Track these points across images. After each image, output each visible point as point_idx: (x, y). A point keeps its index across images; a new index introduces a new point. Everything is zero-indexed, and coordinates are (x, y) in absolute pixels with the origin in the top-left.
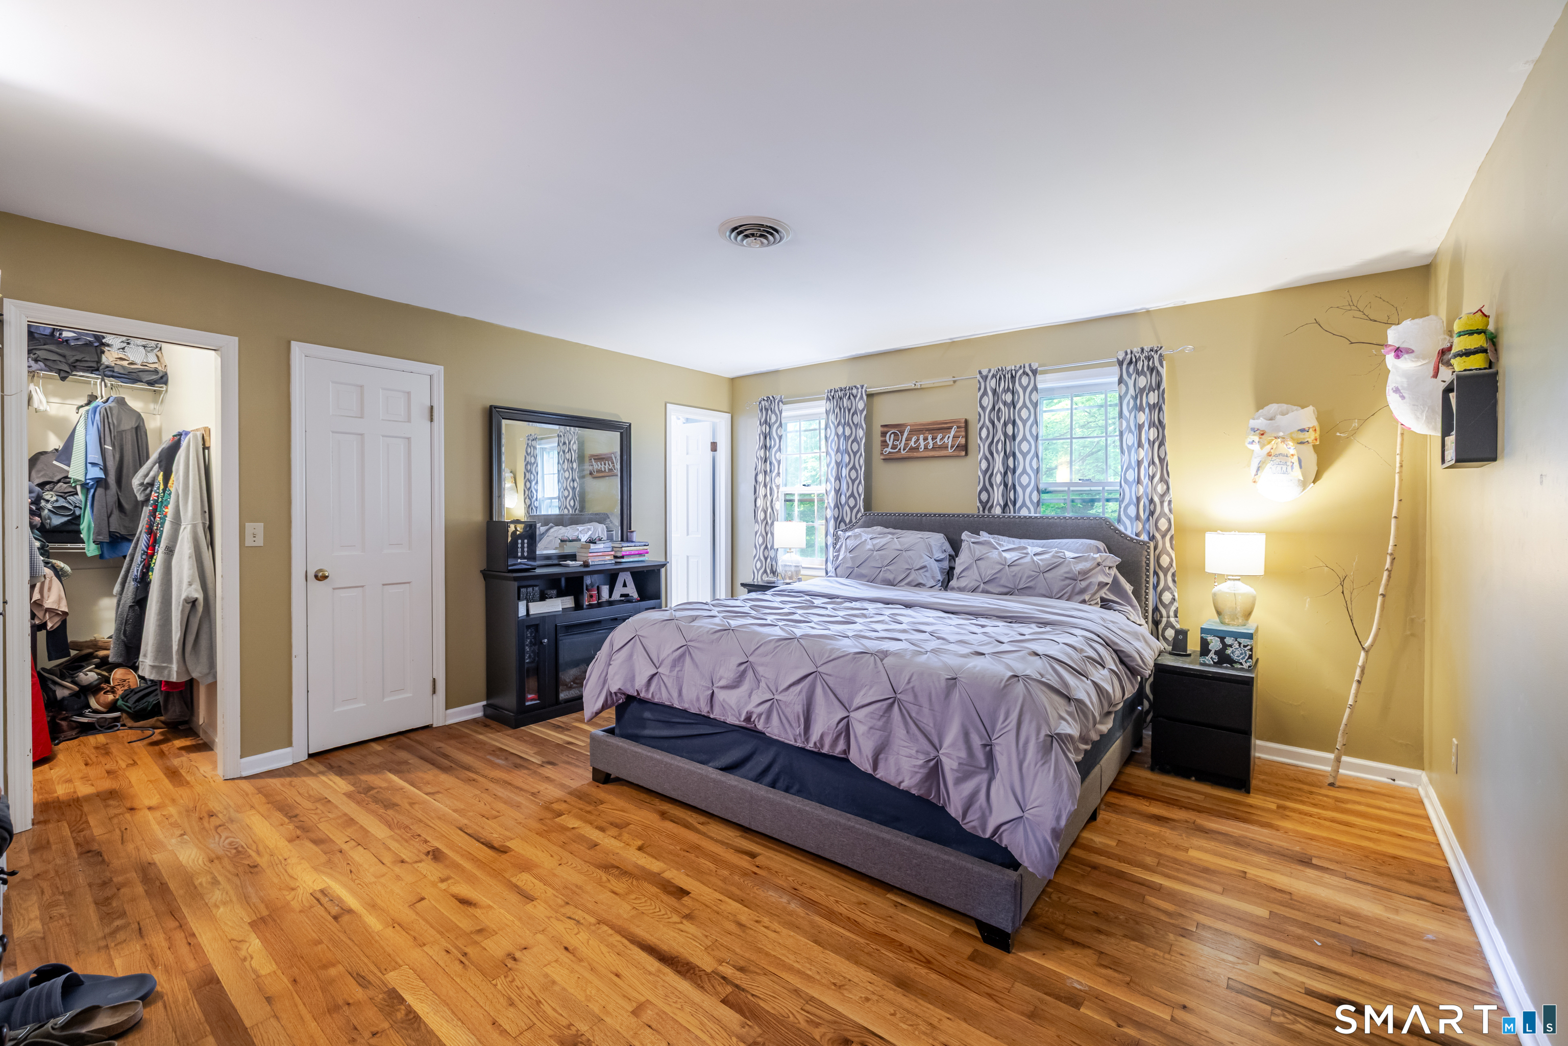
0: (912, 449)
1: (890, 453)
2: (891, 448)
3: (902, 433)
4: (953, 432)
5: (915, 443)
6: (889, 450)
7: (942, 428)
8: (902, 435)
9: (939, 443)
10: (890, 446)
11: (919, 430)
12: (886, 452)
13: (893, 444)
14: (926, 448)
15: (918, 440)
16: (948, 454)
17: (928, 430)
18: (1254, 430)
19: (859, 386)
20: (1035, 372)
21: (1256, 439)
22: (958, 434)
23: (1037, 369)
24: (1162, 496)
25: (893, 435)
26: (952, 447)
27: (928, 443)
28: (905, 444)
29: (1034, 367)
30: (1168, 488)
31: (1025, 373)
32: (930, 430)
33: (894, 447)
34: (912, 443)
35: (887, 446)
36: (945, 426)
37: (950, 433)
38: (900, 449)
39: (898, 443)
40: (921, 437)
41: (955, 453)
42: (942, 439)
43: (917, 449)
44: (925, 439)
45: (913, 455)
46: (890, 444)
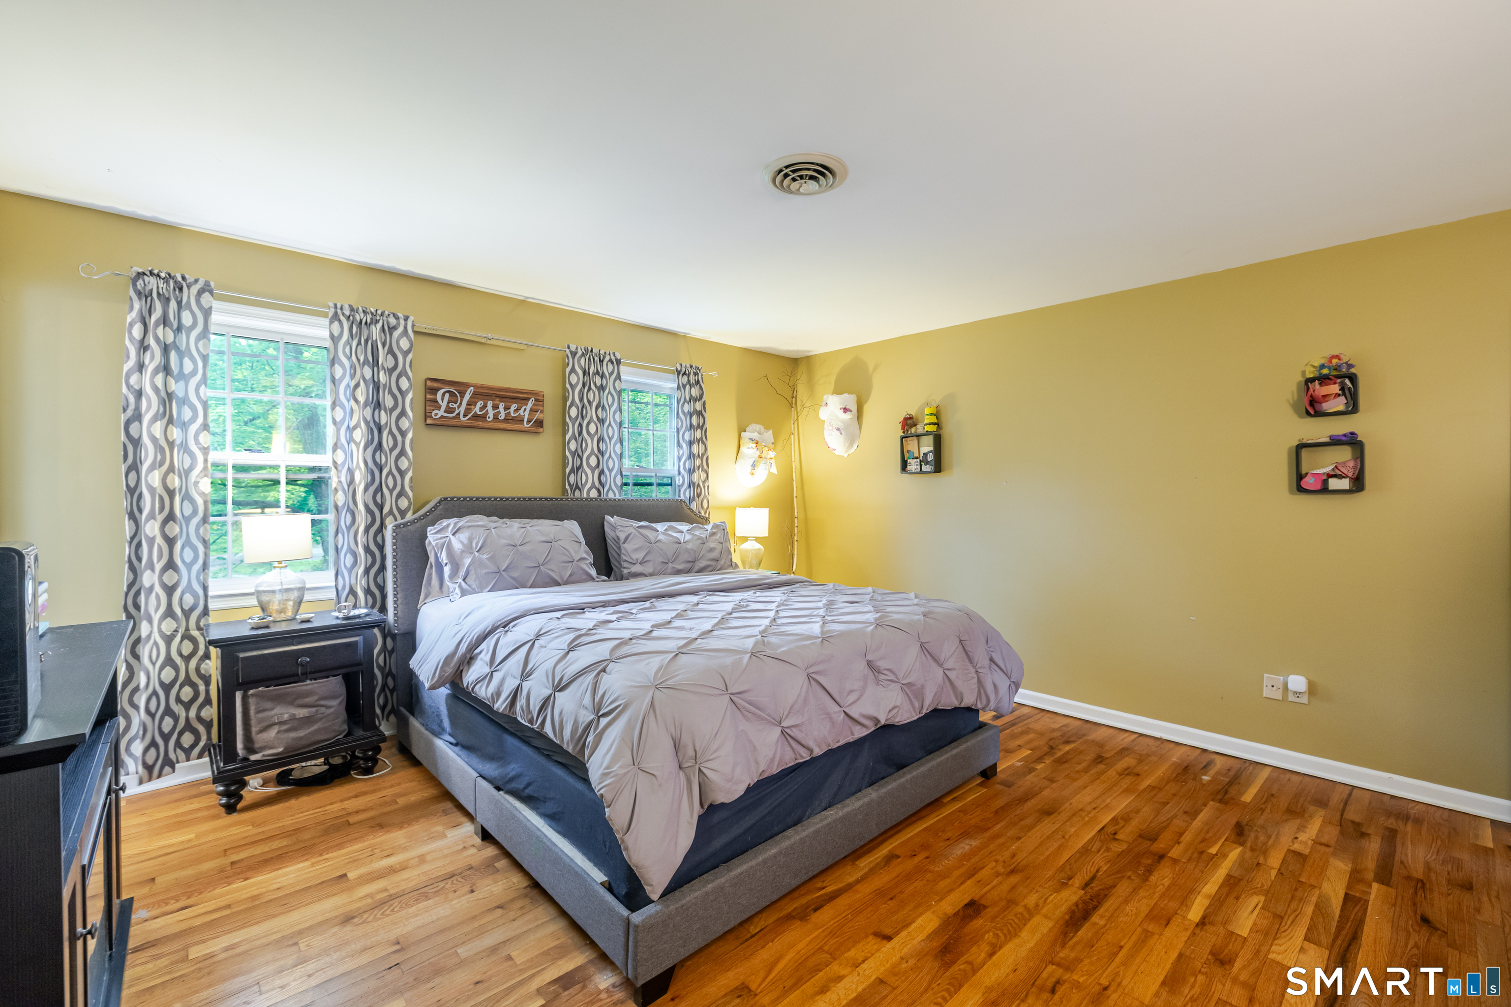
0: (476, 417)
1: (442, 417)
2: (445, 412)
3: (462, 394)
4: (530, 404)
5: (481, 409)
6: (441, 413)
7: (518, 397)
8: (462, 397)
9: (512, 414)
10: (443, 408)
11: (484, 393)
12: (436, 415)
13: (448, 406)
14: (496, 417)
15: (485, 406)
16: (523, 429)
17: (498, 396)
18: (752, 440)
19: (400, 315)
20: (619, 362)
21: (754, 445)
22: (536, 407)
23: (620, 359)
24: (704, 482)
25: (447, 395)
26: (529, 421)
27: (499, 412)
28: (466, 409)
29: (619, 356)
30: (707, 476)
31: (611, 361)
32: (502, 398)
33: (449, 410)
34: (477, 409)
35: (439, 408)
36: (521, 395)
37: (527, 405)
38: (458, 414)
39: (455, 406)
40: (490, 404)
41: (533, 429)
42: (516, 410)
43: (483, 417)
44: (495, 407)
45: (477, 423)
46: (444, 405)
